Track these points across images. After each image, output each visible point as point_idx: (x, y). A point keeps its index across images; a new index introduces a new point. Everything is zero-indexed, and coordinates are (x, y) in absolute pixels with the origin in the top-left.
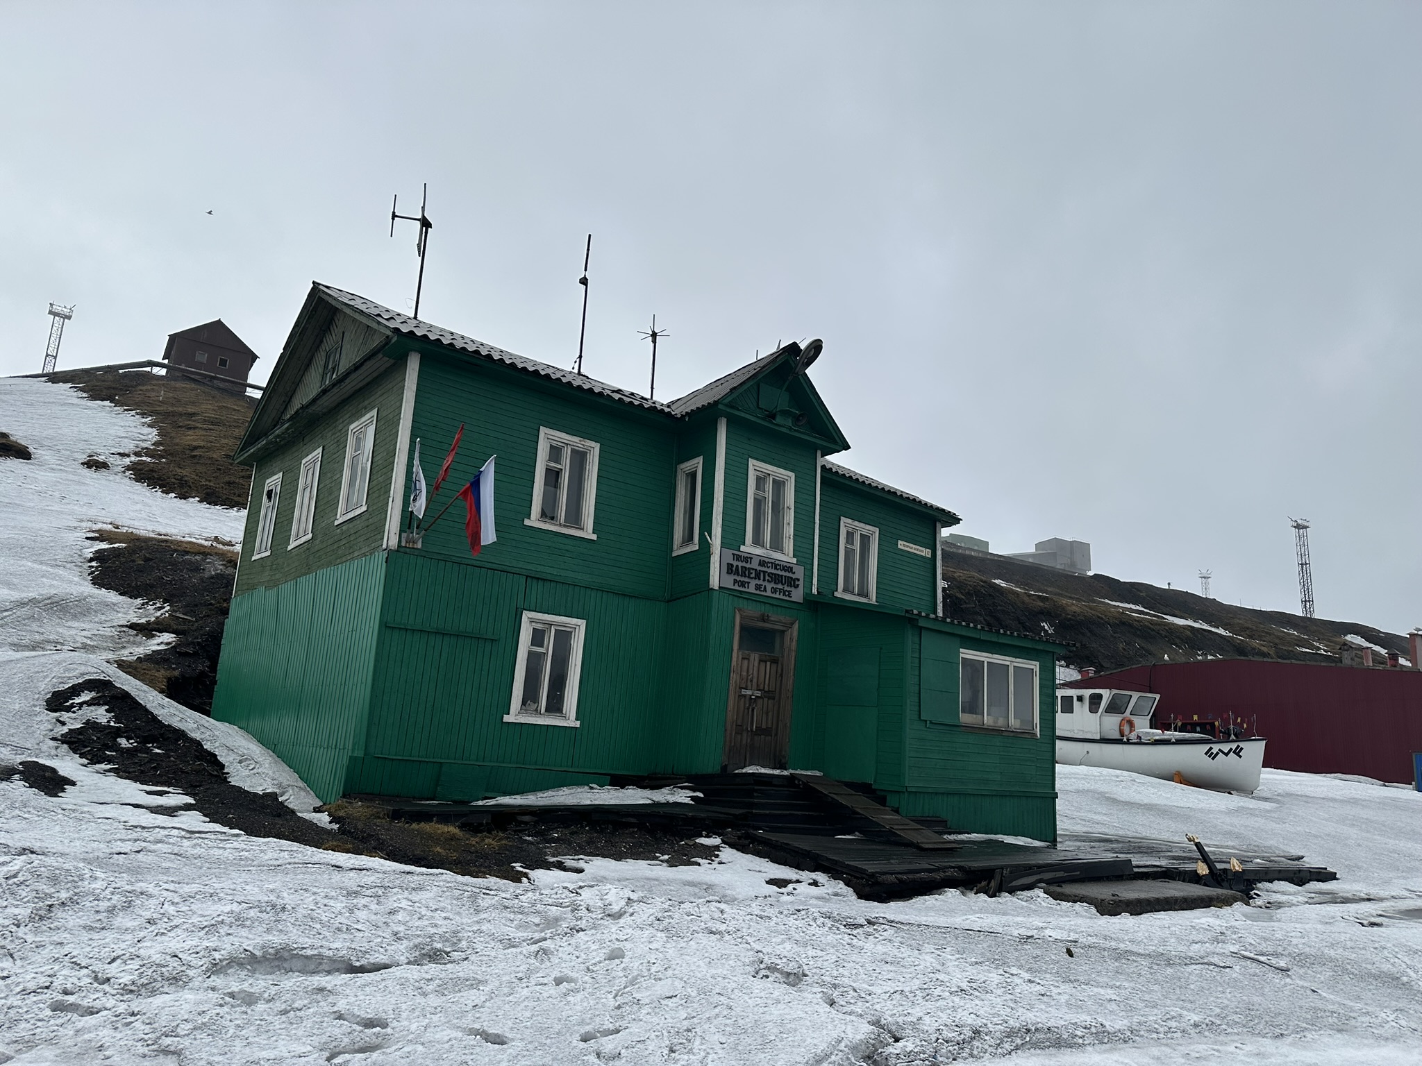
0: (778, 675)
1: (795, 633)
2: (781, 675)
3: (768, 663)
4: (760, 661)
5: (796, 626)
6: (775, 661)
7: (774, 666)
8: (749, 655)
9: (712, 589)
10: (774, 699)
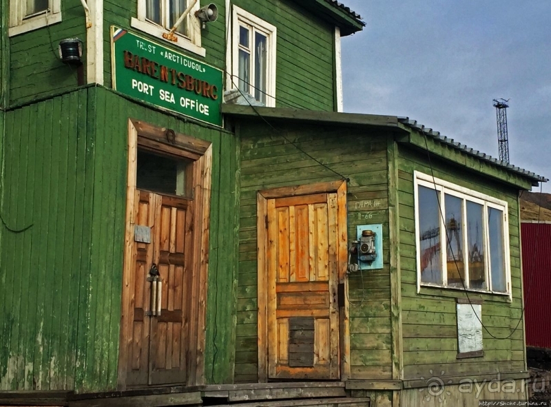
0: (187, 229)
1: (209, 164)
2: (192, 228)
3: (174, 210)
4: (164, 206)
5: (209, 153)
6: (182, 207)
7: (181, 213)
8: (148, 196)
9: (93, 85)
10: (183, 266)
